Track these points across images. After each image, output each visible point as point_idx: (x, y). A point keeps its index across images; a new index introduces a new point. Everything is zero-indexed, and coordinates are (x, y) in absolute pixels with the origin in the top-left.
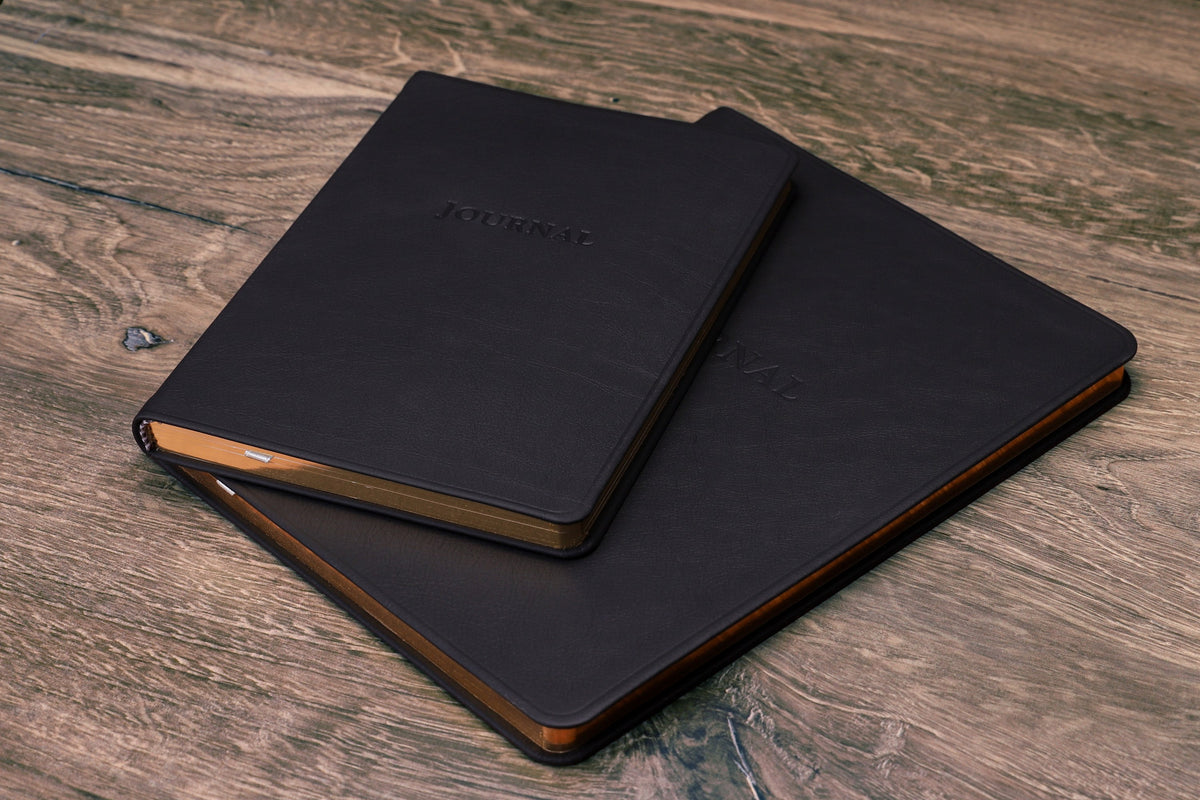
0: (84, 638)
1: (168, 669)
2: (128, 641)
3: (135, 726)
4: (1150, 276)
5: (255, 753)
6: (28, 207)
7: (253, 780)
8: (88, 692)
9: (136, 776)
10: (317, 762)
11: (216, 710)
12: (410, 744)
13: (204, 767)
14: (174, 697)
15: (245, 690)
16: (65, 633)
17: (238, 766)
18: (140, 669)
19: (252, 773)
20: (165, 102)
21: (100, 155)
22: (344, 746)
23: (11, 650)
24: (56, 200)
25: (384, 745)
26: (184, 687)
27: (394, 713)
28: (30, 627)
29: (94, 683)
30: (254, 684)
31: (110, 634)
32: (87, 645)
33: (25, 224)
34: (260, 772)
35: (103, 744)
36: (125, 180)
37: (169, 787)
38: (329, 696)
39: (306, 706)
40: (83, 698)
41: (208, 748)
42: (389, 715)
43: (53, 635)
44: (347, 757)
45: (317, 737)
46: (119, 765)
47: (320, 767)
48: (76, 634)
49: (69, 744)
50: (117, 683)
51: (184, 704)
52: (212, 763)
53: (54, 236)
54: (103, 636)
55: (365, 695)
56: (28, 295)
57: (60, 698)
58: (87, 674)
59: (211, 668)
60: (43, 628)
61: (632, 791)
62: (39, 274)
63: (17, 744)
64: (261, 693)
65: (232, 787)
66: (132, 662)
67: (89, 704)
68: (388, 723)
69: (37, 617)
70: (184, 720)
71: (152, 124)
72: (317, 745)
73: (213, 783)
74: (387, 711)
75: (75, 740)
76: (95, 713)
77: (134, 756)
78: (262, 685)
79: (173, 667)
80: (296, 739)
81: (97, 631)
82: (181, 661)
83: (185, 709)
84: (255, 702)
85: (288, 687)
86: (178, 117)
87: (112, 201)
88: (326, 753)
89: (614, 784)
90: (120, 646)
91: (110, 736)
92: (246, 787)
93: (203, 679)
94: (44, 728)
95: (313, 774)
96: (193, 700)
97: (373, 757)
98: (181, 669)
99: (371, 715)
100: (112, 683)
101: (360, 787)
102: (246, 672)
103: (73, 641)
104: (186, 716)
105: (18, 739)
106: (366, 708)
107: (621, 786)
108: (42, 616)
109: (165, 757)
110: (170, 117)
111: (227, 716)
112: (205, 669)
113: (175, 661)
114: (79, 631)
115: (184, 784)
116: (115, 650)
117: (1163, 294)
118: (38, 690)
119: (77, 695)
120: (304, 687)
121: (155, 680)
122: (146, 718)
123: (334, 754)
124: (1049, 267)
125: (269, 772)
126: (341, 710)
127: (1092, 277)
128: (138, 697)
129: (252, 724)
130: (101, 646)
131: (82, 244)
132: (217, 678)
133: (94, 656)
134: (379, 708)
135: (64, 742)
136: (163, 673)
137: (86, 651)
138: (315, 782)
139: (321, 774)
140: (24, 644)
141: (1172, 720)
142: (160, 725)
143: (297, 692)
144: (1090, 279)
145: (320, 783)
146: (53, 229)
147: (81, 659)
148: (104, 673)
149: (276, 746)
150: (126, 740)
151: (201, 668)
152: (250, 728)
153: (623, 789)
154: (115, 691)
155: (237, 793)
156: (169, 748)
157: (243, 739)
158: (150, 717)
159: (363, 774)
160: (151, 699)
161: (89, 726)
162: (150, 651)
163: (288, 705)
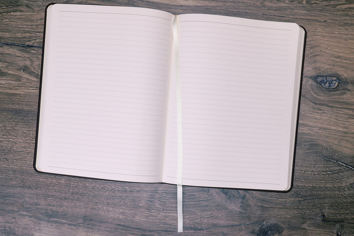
0: (99, 187)
1: (118, 190)
2: (107, 185)
3: (119, 206)
4: (275, 10)
5: (143, 206)
6: (18, 57)
7: (146, 212)
8: (106, 201)
9: (125, 218)
10: (155, 205)
11: (132, 198)
12: (170, 195)
13: (136, 212)
14: (123, 197)
15: (135, 191)
16: (95, 187)
17: (142, 210)
18: (113, 192)
19: (145, 211)
20: (29, 5)
21: (25, 32)
22: (158, 199)
23: (87, 194)
24: (23, 52)
25: (166, 197)
26: (123, 194)
27: (164, 189)
28: (87, 187)
29: (106, 198)
30: (136, 189)
31: (103, 185)
32: (100, 189)
33: (21, 64)
34: (146, 210)
35: (116, 212)
36: (35, 40)
37: (132, 219)
38: (151, 188)
39: (147, 192)
40: (107, 202)
41: (135, 208)
42: (163, 189)
43: (93, 188)
44: (160, 202)
45: (153, 199)
46: (121, 216)
47: (156, 206)
48: (97, 187)
49: (109, 214)
50: (111, 197)
51: (125, 198)
52: (137, 211)
53: (30, 66)
54: (102, 186)
55: (157, 186)
56: (35, 89)
57: (102, 204)
58: (104, 196)
59: (126, 188)
60: (90, 187)
61: (213, 194)
62: (33, 81)
63: (100, 217)
64: (138, 191)
65: (143, 215)
66: (111, 191)
67: (108, 204)
68: (164, 191)
69: (87, 184)
70: (127, 202)
71: (31, 15)
72: (154, 201)
73: (139, 215)
74: (162, 189)
75: (110, 213)
76: (110, 205)
77: (122, 213)
78: (138, 189)
79: (119, 190)
80: (149, 200)
81: (100, 185)
82: (120, 188)
83: (126, 200)
84: (138, 194)
85: (142, 188)
86: (36, 11)
87: (36, 49)
88: (156, 202)
89: (209, 193)
90: (107, 187)
91: (116, 210)
92: (145, 214)
93: (126, 191)
94: (103, 212)
95: (156, 208)
96: (127, 197)
97: (165, 200)
98: (121, 190)
99: (160, 190)
100: (110, 197)
101: (166, 208)
102: (133, 187)
103: (97, 189)
104: (127, 201)
105: (100, 216)
106: (159, 189)
107: (210, 193)
108: (88, 184)
109: (128, 212)
110: (34, 12)
111: (135, 199)
112: (125, 188)
113: (119, 188)
114: (97, 186)
115: (134, 217)
116: (106, 189)
117: (279, 16)
118: (97, 203)
119: (105, 202)
120: (145, 187)
121: (118, 194)
122: (120, 204)
123: (157, 202)
124: (253, 13)
125: (148, 210)
126: (154, 191)
127: (263, 14)
128: (116, 199)
129: (140, 199)
130: (103, 188)
131: (37, 67)
132: (128, 190)
133: (103, 191)
134: (161, 188)
135: (108, 214)
136: (118, 192)
137: (101, 190)
138: (157, 210)
139: (157, 207)
140: (88, 192)
141: (302, 147)
142: (123, 205)
143: (144, 189)
144: (263, 15)
145: (158, 210)
146: (28, 63)
147: (101, 193)
148: (107, 195)
149: (146, 203)
150: (119, 210)
151: (124, 188)
152: (140, 200)
153: (211, 194)
154: (111, 199)
155: (144, 216)
156: (128, 210)
157: (140, 203)
158: (121, 203)
159: (165, 205)
160: (119, 199)
161: (111, 209)
162: (113, 187)
163: (144, 193)
